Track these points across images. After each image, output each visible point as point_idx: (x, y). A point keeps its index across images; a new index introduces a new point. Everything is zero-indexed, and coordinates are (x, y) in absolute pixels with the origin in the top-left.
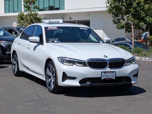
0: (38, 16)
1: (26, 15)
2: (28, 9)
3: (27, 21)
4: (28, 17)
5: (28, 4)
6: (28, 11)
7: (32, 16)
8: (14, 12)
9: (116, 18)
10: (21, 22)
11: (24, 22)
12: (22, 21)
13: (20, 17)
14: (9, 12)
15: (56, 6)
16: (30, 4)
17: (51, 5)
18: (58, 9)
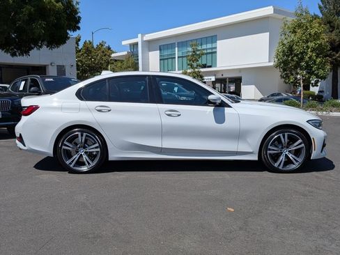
1: (189, 73)
2: (192, 67)
5: (191, 62)
6: (191, 69)
7: (195, 73)
15: (208, 65)
16: (193, 62)
17: (204, 63)
18: (210, 67)
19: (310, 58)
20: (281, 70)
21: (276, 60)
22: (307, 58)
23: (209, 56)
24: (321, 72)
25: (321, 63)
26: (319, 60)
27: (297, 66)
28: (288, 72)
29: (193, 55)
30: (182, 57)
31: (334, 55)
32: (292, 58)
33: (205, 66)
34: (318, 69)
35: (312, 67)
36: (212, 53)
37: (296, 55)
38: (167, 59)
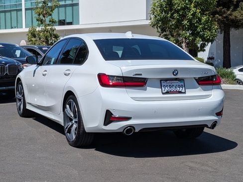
0: (55, 32)
1: (39, 31)
2: (42, 23)
3: (40, 39)
4: (41, 34)
5: (41, 16)
6: (41, 25)
7: (47, 32)
8: (12, 28)
9: (162, 33)
10: (32, 41)
11: (36, 40)
12: (33, 39)
13: (31, 33)
14: (6, 28)
16: (44, 17)
17: (62, 18)
19: (194, 15)
20: (160, 30)
21: (152, 16)
22: (190, 15)
23: (69, 9)
24: (207, 34)
25: (207, 22)
26: (204, 18)
27: (179, 25)
28: (168, 33)
29: (43, 7)
30: (31, 9)
31: (225, 13)
32: (172, 15)
33: (62, 23)
34: (204, 29)
35: (197, 27)
36: (72, 5)
37: (177, 11)
38: (10, 11)
